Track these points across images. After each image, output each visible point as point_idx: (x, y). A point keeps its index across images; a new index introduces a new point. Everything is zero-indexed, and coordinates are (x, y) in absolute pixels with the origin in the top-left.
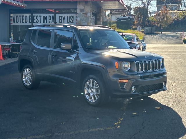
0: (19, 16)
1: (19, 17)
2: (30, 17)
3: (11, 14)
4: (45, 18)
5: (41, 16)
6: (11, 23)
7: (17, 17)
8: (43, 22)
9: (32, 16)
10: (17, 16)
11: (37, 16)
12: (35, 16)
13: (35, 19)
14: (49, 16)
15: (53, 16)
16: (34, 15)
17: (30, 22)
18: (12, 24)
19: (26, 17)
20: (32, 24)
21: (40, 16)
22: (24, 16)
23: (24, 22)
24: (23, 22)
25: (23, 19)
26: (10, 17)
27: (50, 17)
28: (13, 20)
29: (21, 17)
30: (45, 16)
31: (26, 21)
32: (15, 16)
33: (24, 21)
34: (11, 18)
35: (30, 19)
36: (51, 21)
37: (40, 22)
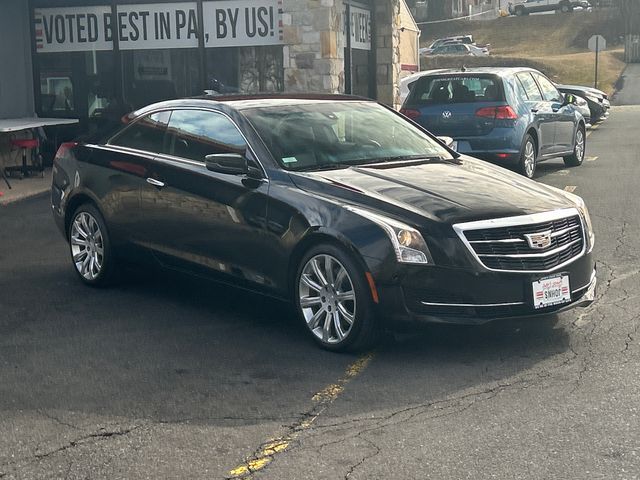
0: (67, 16)
1: (67, 21)
2: (108, 19)
3: (37, 10)
4: (162, 19)
6: (38, 43)
7: (59, 21)
8: (157, 38)
9: (113, 15)
10: (60, 17)
11: (134, 14)
12: (125, 14)
13: (125, 27)
14: (178, 13)
15: (192, 12)
16: (120, 9)
17: (107, 39)
18: (41, 47)
19: (92, 19)
20: (116, 45)
21: (145, 14)
22: (83, 16)
23: (85, 40)
24: (81, 40)
25: (81, 28)
26: (34, 22)
27: (180, 16)
28: (44, 32)
29: (74, 21)
30: (162, 14)
31: (93, 36)
32: (52, 17)
33: (84, 34)
34: (39, 27)
35: (106, 27)
36: (184, 31)
37: (145, 39)
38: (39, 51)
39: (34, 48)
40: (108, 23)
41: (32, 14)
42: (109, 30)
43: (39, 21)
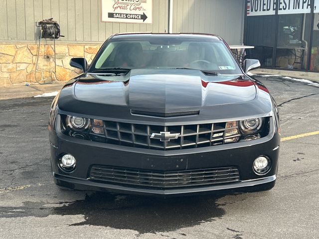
1: (259, 1)
7: (256, 1)
8: (294, 8)
13: (281, 3)
17: (274, 9)
18: (249, 13)
20: (277, 12)
23: (265, 10)
24: (264, 10)
25: (264, 5)
26: (247, 2)
28: (250, 7)
29: (262, 1)
31: (268, 8)
33: (265, 8)
34: (249, 4)
35: (274, 3)
36: (305, 5)
37: (289, 9)
38: (248, 15)
39: (246, 14)
42: (275, 5)
43: (249, 2)
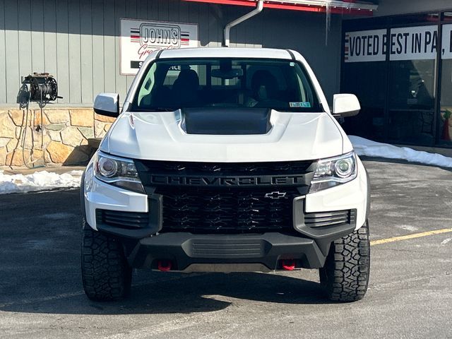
0: (363, 37)
1: (362, 40)
2: (385, 38)
3: (346, 34)
4: (417, 38)
5: (408, 34)
6: (346, 56)
7: (358, 40)
8: (412, 52)
9: (388, 36)
10: (359, 38)
11: (400, 35)
12: (395, 35)
13: (394, 44)
14: (427, 33)
15: (435, 32)
16: (393, 31)
17: (383, 53)
18: (347, 58)
19: (376, 39)
20: (388, 57)
21: (406, 35)
22: (371, 37)
24: (369, 54)
25: (369, 45)
26: (344, 41)
27: (428, 35)
28: (349, 48)
29: (366, 40)
30: (417, 35)
31: (376, 51)
32: (354, 38)
33: (371, 50)
34: (347, 45)
35: (384, 44)
36: (429, 47)
37: (405, 52)
38: (346, 61)
39: (343, 58)
40: (385, 41)
41: (344, 36)
42: (385, 46)
43: (347, 41)
